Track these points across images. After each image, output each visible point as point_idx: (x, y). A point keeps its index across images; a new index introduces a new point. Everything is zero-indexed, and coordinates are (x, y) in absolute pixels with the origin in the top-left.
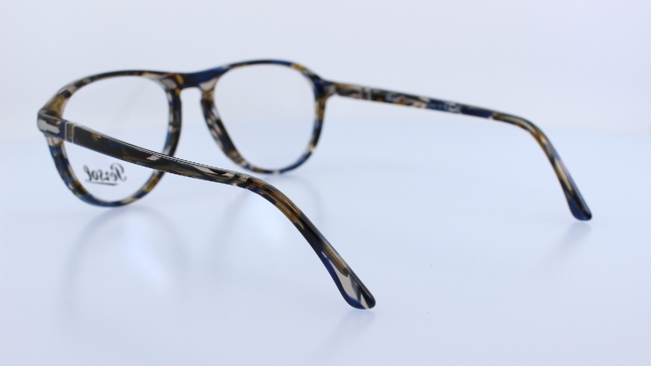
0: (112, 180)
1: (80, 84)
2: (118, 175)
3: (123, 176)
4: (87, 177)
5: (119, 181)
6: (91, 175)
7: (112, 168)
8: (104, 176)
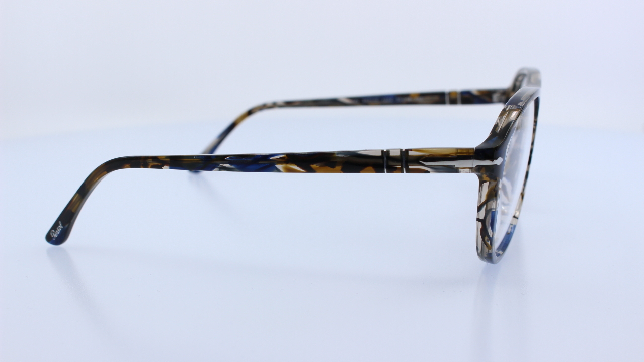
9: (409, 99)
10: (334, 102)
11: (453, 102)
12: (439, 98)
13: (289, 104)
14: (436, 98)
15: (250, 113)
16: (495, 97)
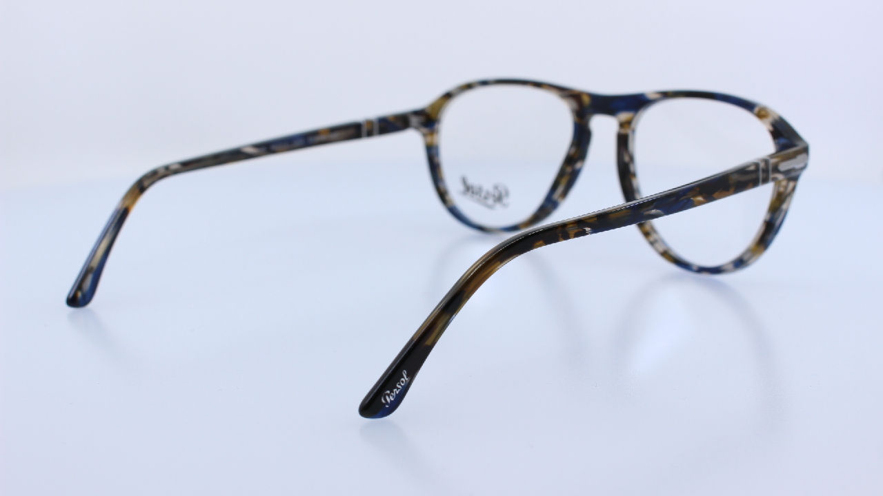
0: (490, 201)
1: (469, 86)
2: (499, 199)
3: (505, 200)
4: (461, 187)
5: (498, 206)
6: (468, 189)
7: (496, 188)
8: (483, 194)
9: (322, 137)
10: (235, 155)
11: (370, 134)
12: (354, 131)
13: (189, 165)
14: (351, 132)
15: (140, 187)
16: (414, 120)
